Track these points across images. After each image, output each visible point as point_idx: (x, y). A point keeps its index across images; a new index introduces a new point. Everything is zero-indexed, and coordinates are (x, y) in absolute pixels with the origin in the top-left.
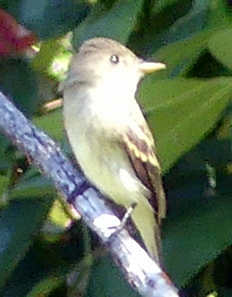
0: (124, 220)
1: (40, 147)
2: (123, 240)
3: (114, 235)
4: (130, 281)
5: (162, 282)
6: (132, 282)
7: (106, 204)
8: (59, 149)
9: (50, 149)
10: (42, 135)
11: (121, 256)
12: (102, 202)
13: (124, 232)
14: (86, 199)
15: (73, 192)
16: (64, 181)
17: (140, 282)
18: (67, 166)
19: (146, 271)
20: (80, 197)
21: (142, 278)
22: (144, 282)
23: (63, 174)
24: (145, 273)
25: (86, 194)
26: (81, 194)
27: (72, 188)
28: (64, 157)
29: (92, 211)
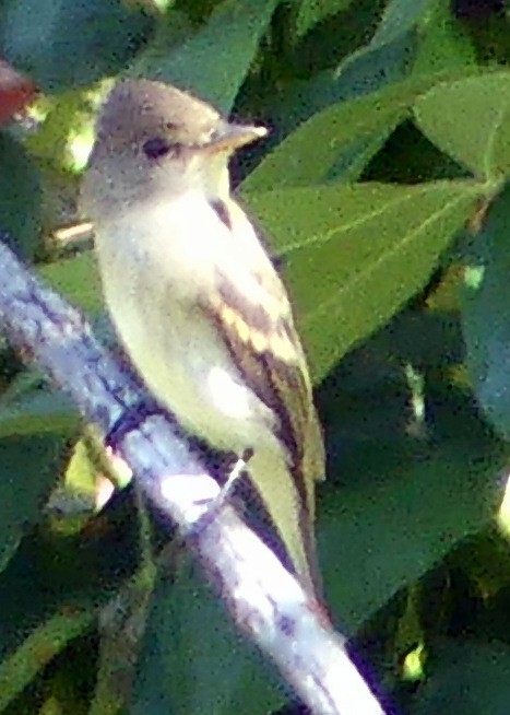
0: (228, 485)
1: (48, 325)
2: (226, 529)
3: (207, 519)
4: (240, 620)
5: (309, 622)
6: (246, 621)
7: (191, 449)
8: (88, 330)
9: (68, 328)
10: (51, 298)
11: (220, 563)
12: (182, 446)
13: (228, 511)
14: (147, 437)
15: (118, 423)
16: (98, 398)
17: (262, 622)
18: (105, 365)
19: (276, 598)
20: (134, 435)
21: (267, 612)
22: (271, 623)
23: (99, 385)
24: (273, 603)
25: (147, 426)
26: (137, 426)
27: (116, 413)
28: (98, 347)
29: (160, 465)
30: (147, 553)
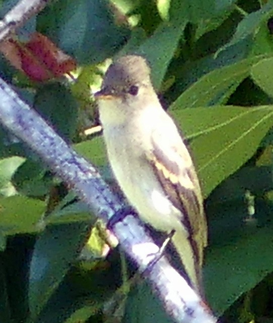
0: (163, 247)
1: (80, 174)
2: (162, 268)
3: (153, 263)
4: (169, 309)
5: (200, 310)
7: (146, 231)
8: (98, 176)
9: (90, 175)
10: (82, 161)
11: (159, 283)
12: (142, 229)
13: (163, 259)
14: (126, 225)
15: (112, 218)
16: (103, 208)
17: (178, 310)
18: (107, 192)
19: (185, 300)
20: (120, 224)
21: (180, 306)
22: (182, 310)
23: (103, 201)
24: (182, 300)
25: (125, 220)
26: (120, 220)
27: (111, 214)
28: (104, 184)
29: (131, 238)
30: (125, 279)
